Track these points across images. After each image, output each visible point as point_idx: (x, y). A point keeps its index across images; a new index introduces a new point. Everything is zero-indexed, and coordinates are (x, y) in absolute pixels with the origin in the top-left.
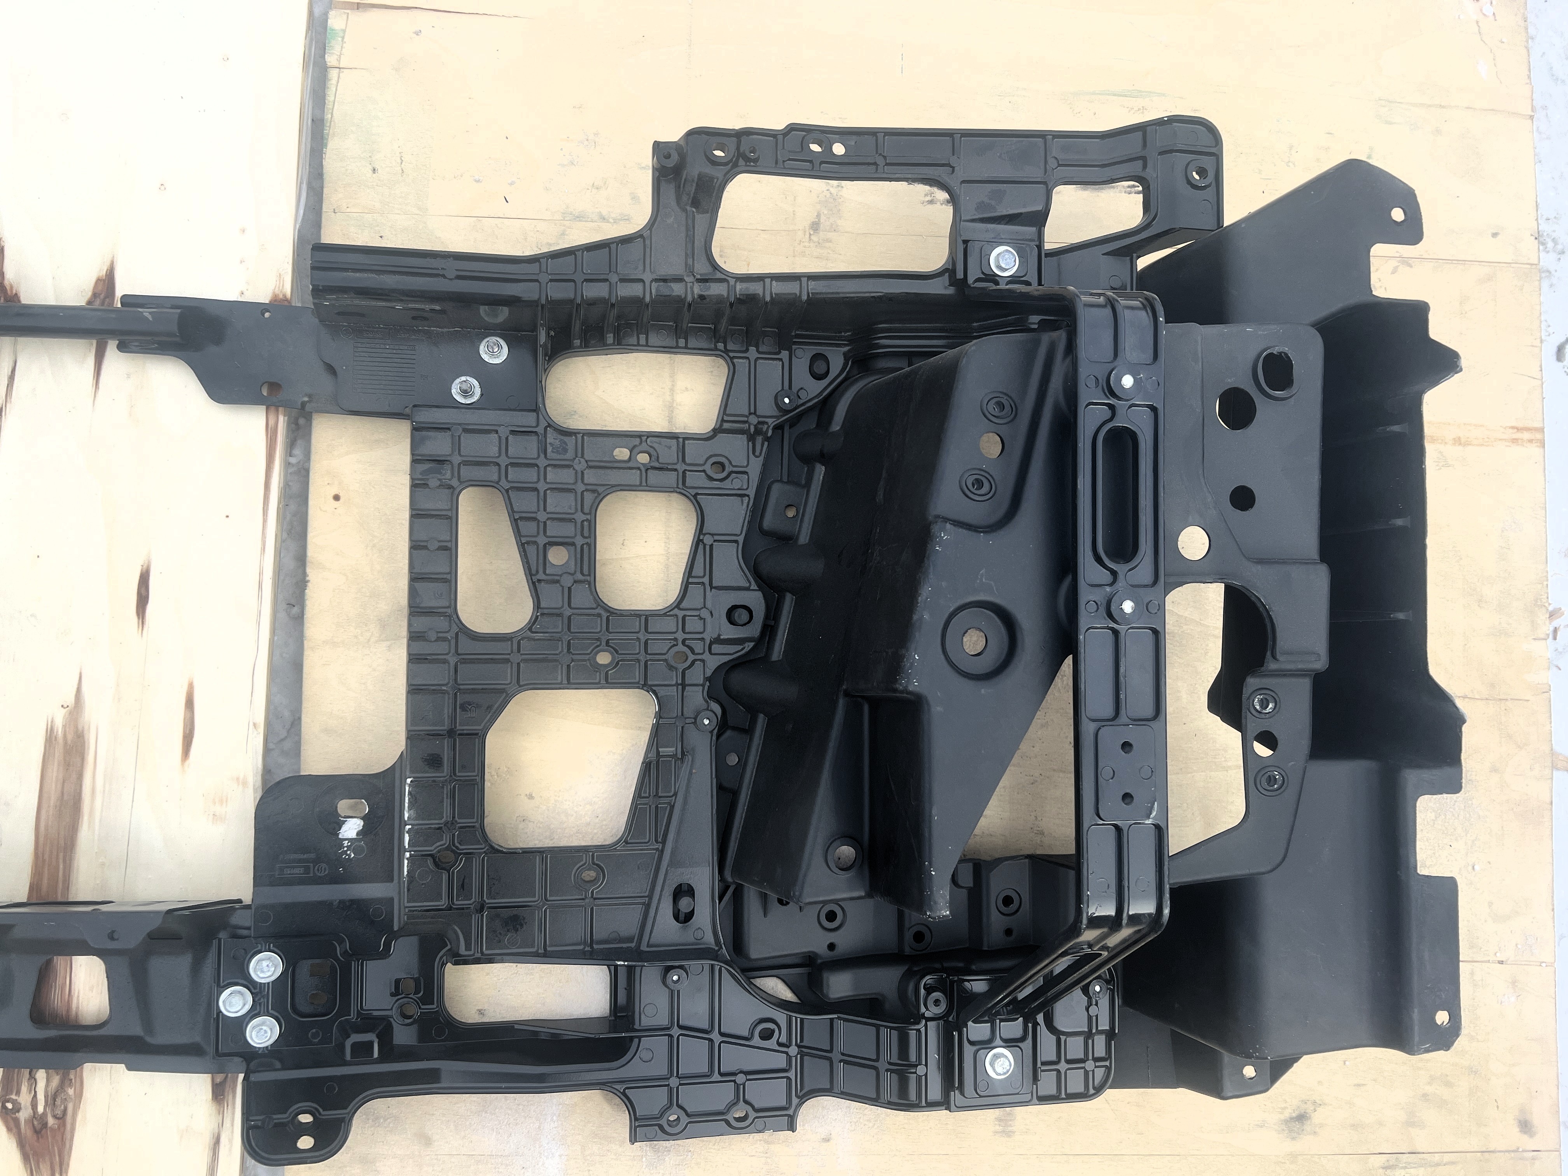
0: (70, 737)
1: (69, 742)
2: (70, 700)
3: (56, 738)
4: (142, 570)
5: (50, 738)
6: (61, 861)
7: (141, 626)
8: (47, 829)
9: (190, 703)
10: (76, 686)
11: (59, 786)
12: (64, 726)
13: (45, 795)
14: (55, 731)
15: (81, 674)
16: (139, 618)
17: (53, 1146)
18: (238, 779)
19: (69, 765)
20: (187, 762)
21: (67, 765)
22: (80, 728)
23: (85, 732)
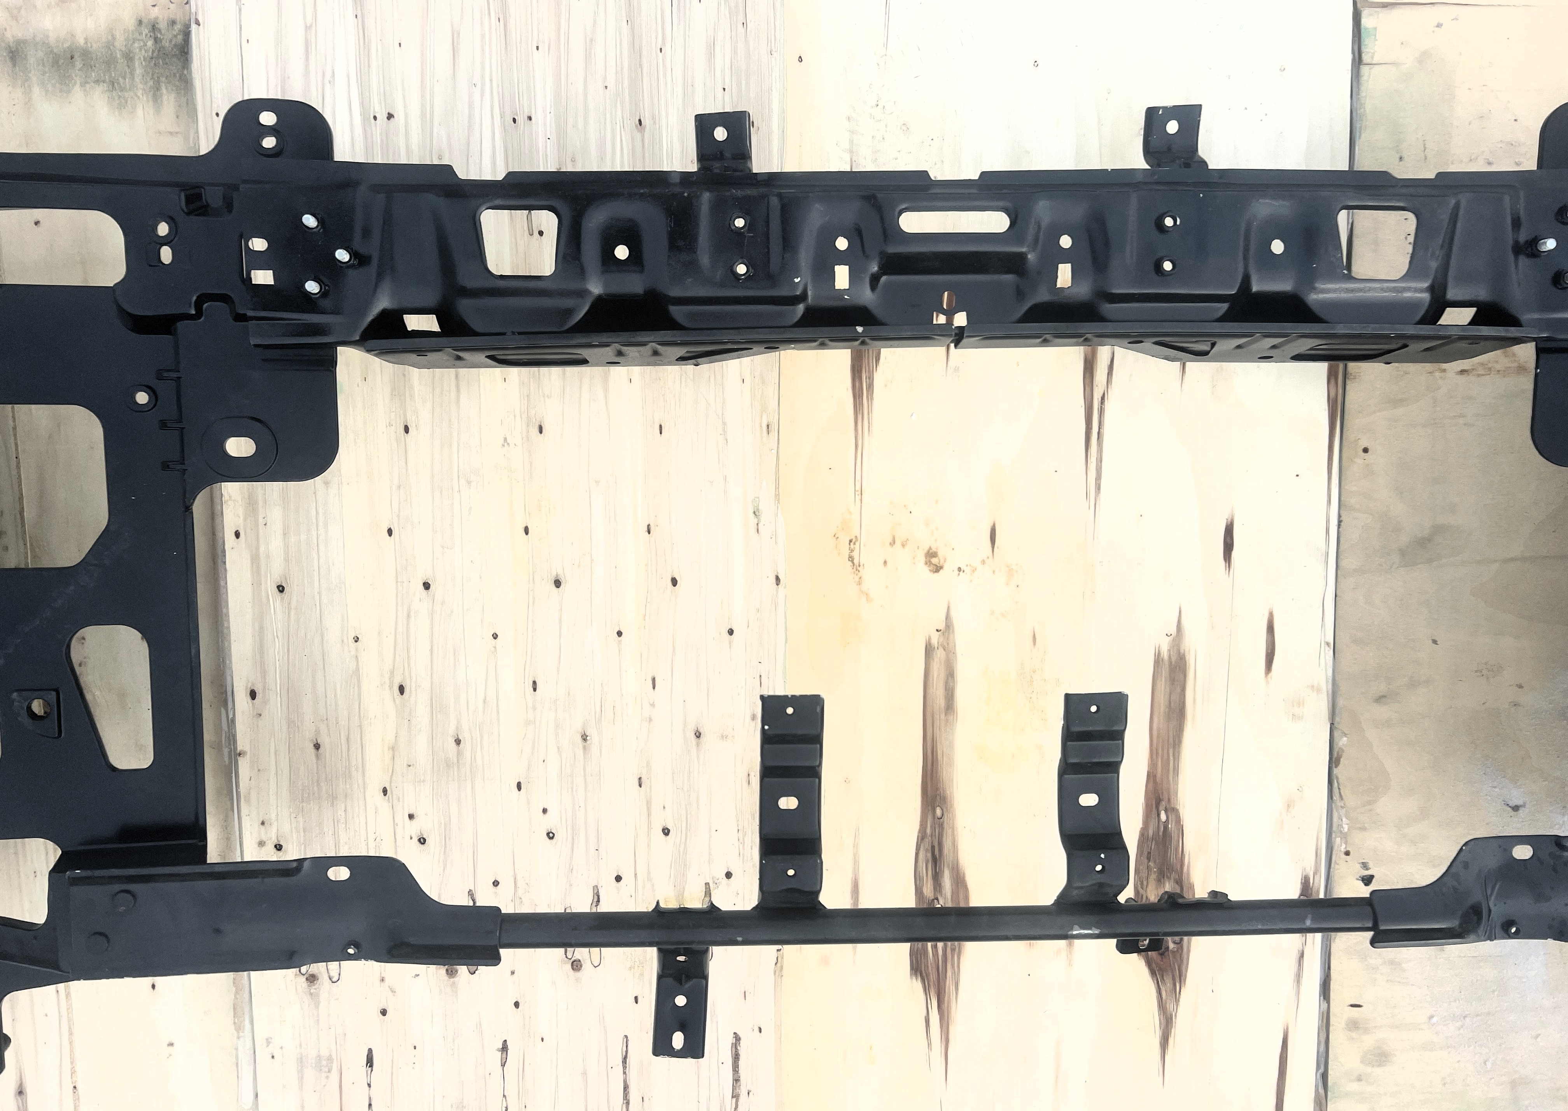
0: (1173, 659)
1: (1173, 663)
2: (1173, 630)
3: (1162, 660)
4: (1227, 523)
5: (1158, 661)
6: (1171, 754)
7: (1228, 569)
8: (1159, 730)
9: (1270, 629)
10: (1176, 620)
11: (1167, 696)
12: (1169, 651)
13: (1156, 705)
14: (1162, 654)
15: (1180, 608)
16: (1226, 562)
17: (1174, 964)
18: (1313, 686)
19: (1174, 680)
20: (1270, 675)
21: (1172, 680)
22: (1182, 651)
23: (1186, 654)
